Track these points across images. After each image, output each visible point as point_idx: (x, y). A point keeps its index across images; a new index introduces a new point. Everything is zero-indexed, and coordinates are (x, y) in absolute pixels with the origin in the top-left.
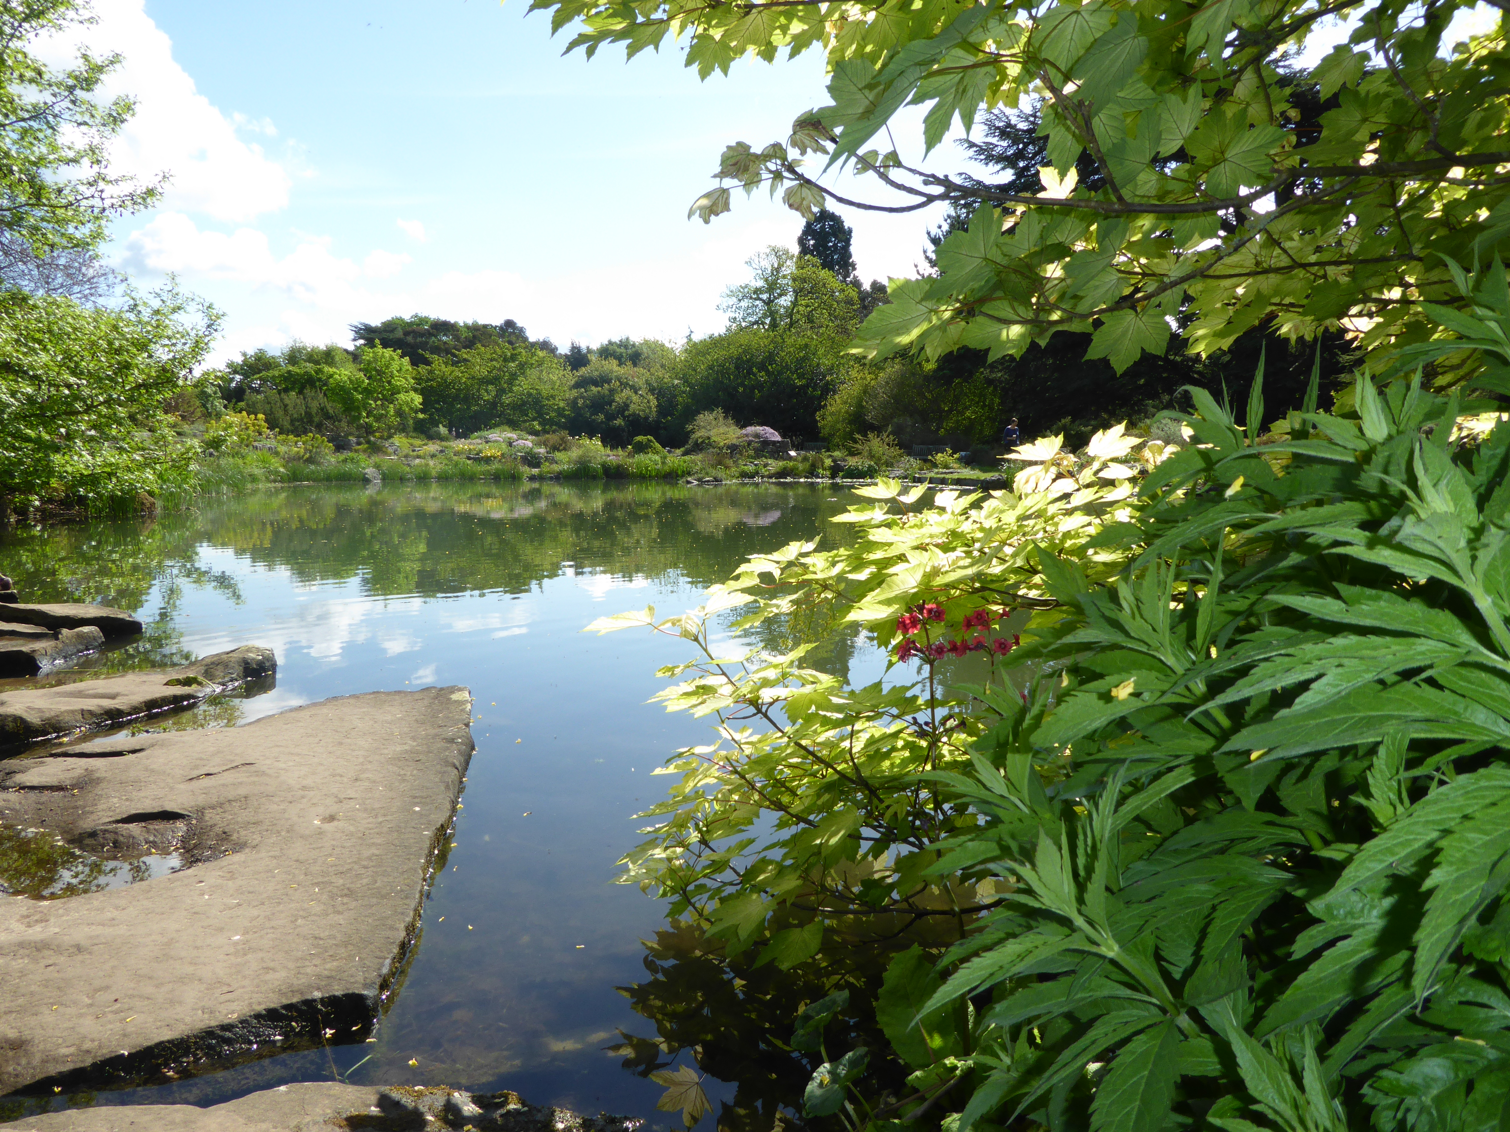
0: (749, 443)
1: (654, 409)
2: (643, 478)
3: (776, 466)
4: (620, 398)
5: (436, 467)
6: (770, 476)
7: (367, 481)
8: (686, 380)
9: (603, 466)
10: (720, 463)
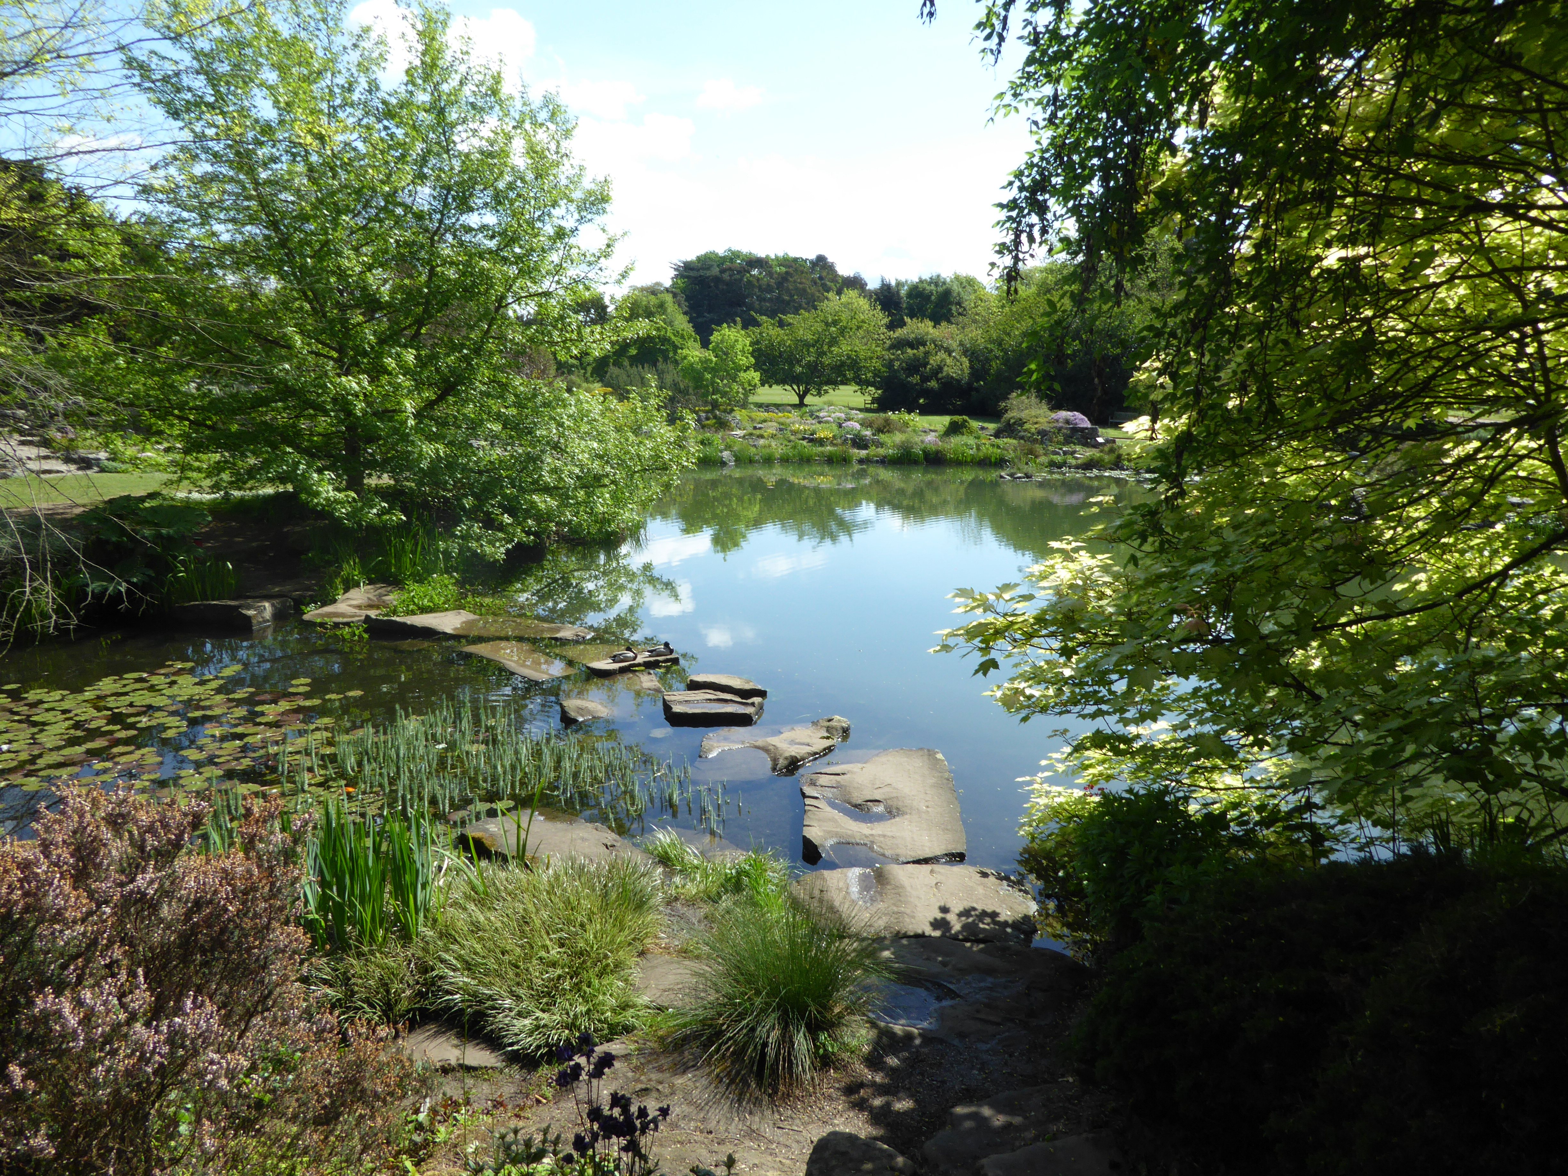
0: (1060, 429)
1: (967, 372)
2: (959, 463)
3: (1083, 453)
4: (934, 361)
5: (777, 448)
6: (1077, 467)
7: (723, 464)
8: (1000, 345)
9: (924, 451)
10: (1031, 452)
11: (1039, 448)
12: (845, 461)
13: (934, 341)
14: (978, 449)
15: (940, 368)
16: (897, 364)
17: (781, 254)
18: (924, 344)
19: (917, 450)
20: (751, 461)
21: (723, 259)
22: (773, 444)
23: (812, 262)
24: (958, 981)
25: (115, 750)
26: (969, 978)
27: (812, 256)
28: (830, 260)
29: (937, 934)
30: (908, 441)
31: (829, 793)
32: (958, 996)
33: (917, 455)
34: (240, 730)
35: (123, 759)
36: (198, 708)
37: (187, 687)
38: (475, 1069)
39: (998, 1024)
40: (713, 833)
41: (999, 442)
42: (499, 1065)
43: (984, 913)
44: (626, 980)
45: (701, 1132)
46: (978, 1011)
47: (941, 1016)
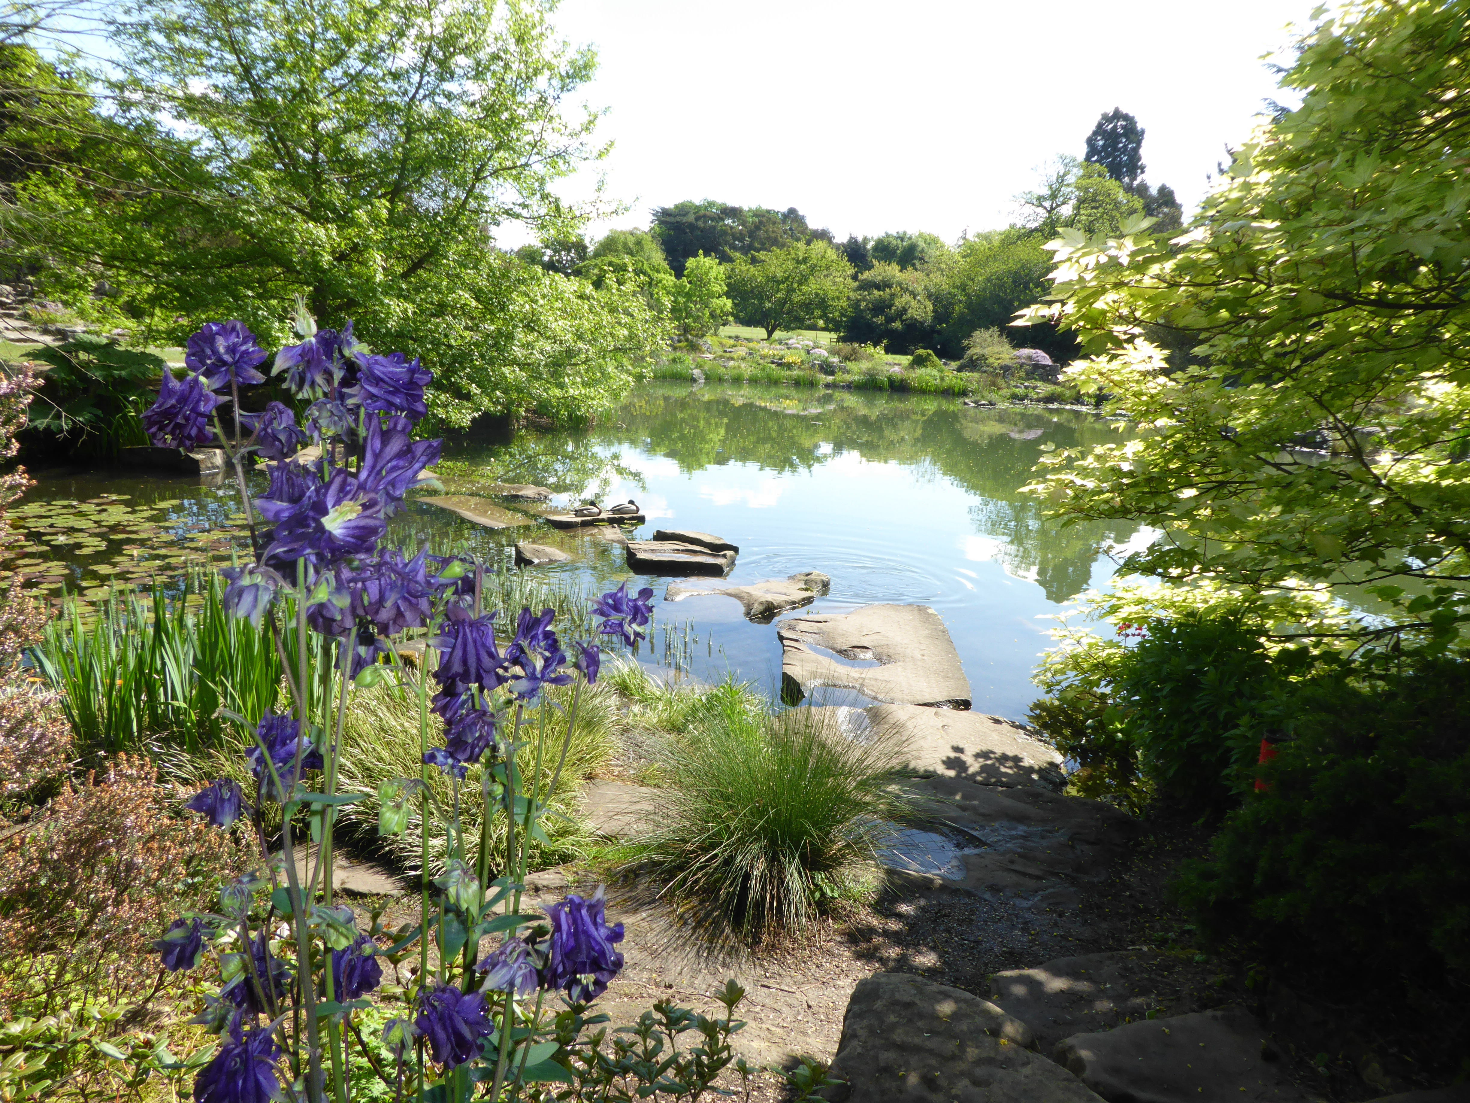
0: (1022, 365)
1: (930, 314)
2: (923, 392)
3: (1044, 389)
4: (899, 303)
5: (747, 369)
6: (1038, 400)
7: (694, 380)
8: (964, 290)
9: (889, 379)
10: (994, 384)
11: (1001, 382)
12: (812, 384)
13: (900, 284)
14: (942, 379)
15: (905, 310)
16: (863, 305)
17: (754, 207)
18: (890, 286)
19: (883, 378)
20: (720, 380)
21: (698, 208)
22: (743, 366)
23: (783, 215)
24: (983, 827)
25: (20, 562)
26: (996, 825)
27: (784, 209)
28: (800, 213)
29: (952, 773)
30: (874, 369)
31: (810, 639)
32: (985, 844)
33: (882, 382)
34: (163, 552)
35: (27, 570)
36: (124, 532)
37: (117, 514)
38: (363, 895)
39: (1039, 878)
40: (678, 668)
41: (962, 374)
42: (395, 892)
43: (1004, 758)
44: (568, 805)
45: (657, 985)
46: (1012, 862)
47: (965, 864)
